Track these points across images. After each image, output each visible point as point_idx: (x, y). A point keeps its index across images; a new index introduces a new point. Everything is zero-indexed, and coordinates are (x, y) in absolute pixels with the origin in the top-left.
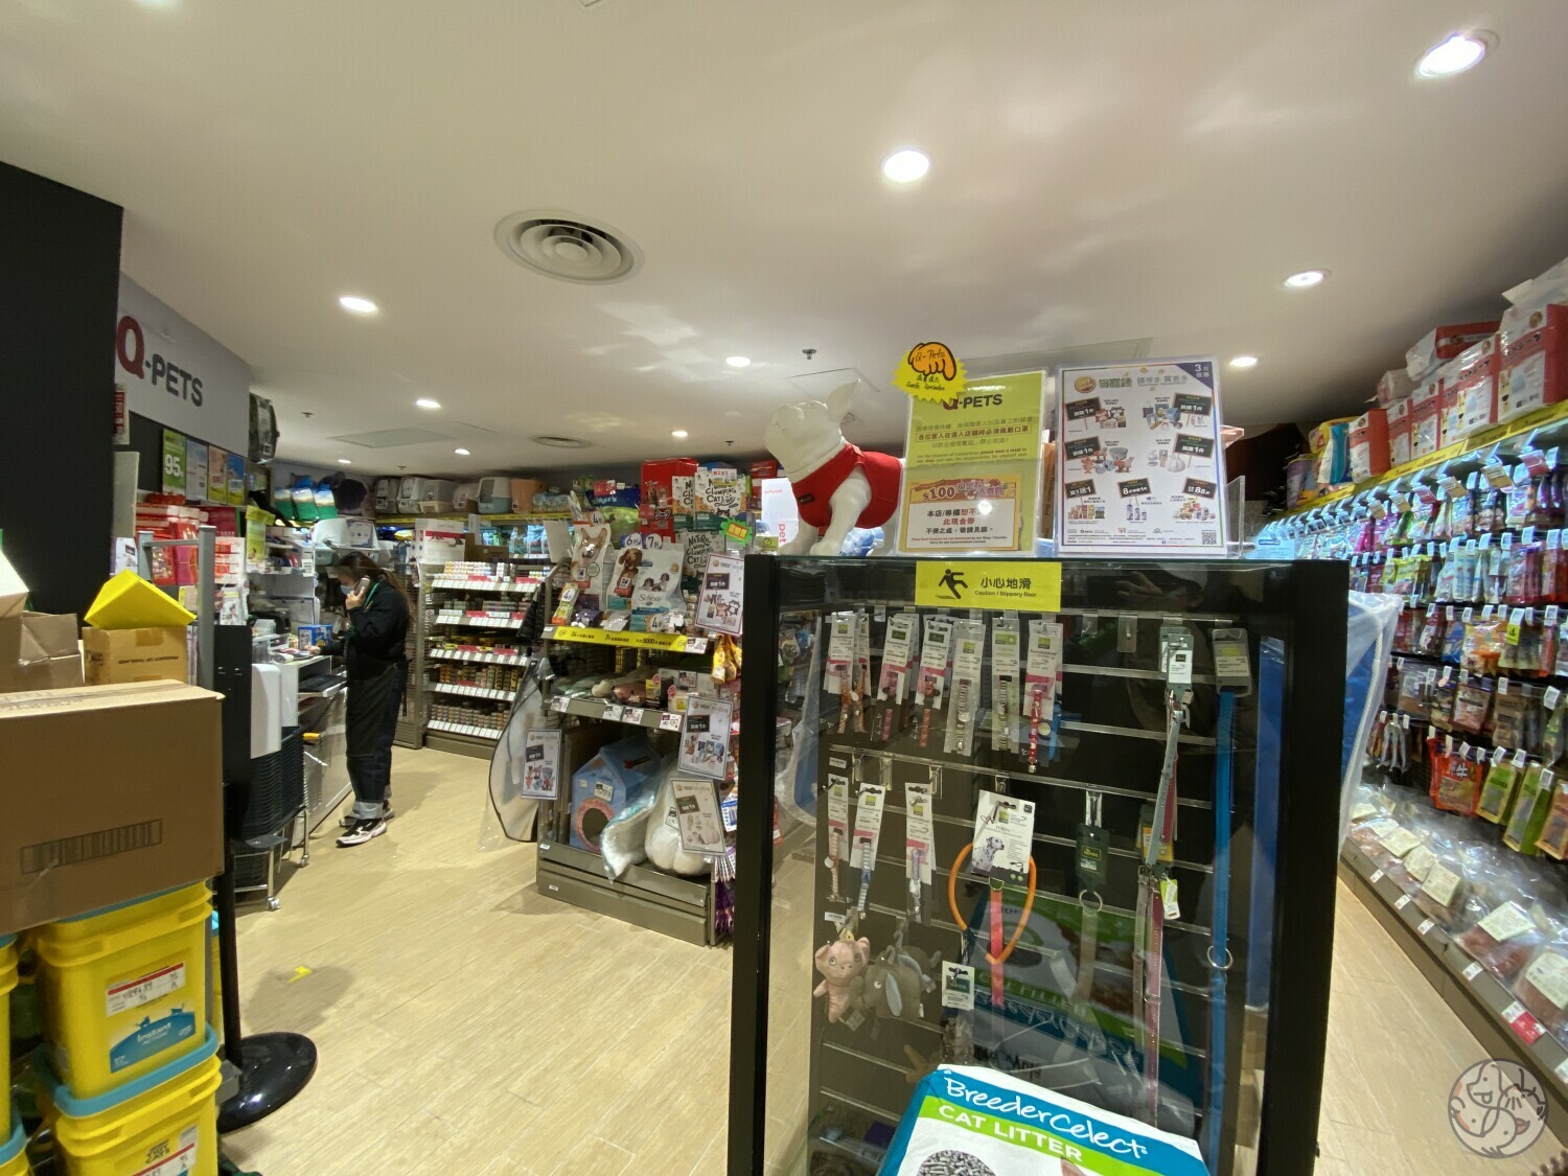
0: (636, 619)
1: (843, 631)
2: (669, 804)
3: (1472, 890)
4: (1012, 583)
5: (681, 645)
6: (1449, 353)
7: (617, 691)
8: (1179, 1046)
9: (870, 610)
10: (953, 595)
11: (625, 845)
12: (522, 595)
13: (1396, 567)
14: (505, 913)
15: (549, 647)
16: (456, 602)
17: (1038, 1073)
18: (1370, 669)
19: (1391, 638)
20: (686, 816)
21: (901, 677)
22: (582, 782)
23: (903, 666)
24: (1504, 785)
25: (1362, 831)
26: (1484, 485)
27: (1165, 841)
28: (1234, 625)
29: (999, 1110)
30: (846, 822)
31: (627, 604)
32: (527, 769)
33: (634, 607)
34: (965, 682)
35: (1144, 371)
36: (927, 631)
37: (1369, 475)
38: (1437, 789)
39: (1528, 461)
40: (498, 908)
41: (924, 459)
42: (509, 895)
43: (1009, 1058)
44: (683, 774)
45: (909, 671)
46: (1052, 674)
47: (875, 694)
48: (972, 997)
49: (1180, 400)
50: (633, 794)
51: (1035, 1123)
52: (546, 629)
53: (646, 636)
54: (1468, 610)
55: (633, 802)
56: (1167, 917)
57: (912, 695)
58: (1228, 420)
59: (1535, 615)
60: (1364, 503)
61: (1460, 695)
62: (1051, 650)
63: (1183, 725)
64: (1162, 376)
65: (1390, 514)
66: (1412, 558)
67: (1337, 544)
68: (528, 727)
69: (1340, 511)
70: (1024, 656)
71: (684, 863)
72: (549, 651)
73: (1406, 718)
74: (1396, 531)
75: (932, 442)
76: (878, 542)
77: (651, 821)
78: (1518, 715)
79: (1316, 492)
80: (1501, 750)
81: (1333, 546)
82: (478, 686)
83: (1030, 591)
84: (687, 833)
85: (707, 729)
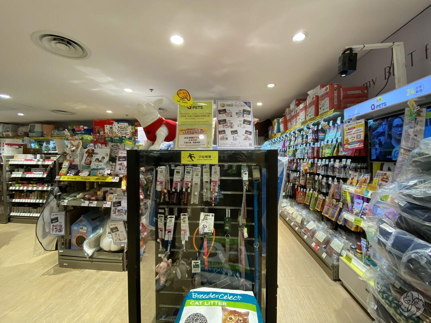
0: (93, 172)
1: (161, 172)
2: (108, 230)
3: (304, 219)
4: (206, 157)
5: (110, 179)
6: (298, 105)
7: (86, 196)
8: (248, 268)
9: (170, 166)
10: (191, 160)
11: (93, 246)
12: (48, 165)
13: (289, 151)
14: (46, 276)
15: (58, 183)
16: (20, 169)
17: (216, 285)
18: (283, 174)
19: (287, 167)
20: (114, 233)
21: (179, 184)
22: (75, 228)
23: (179, 181)
24: (309, 196)
25: (284, 209)
26: (304, 133)
27: (244, 218)
28: (257, 165)
29: (207, 298)
30: (163, 228)
31: (89, 167)
32: (52, 226)
33: (92, 168)
34: (196, 184)
35: (236, 103)
36: (186, 171)
37: (283, 131)
38: (297, 198)
39: (312, 128)
40: (44, 275)
41: (183, 122)
42: (48, 269)
43: (209, 283)
44: (113, 221)
45: (181, 182)
46: (217, 180)
47: (171, 189)
48: (200, 269)
49: (244, 111)
50: (95, 229)
51: (215, 299)
52: (57, 177)
53: (97, 177)
54: (302, 160)
55: (95, 231)
56: (245, 237)
57: (182, 189)
58: (255, 117)
59: (313, 161)
60: (283, 137)
61: (301, 178)
62: (217, 174)
63: (247, 190)
64: (240, 105)
65: (288, 140)
66: (292, 149)
67: (278, 147)
68: (51, 212)
69: (278, 139)
70: (211, 176)
71: (114, 248)
72: (58, 185)
73: (291, 184)
74: (289, 143)
75: (185, 118)
76: (172, 146)
77: (101, 237)
78: (311, 182)
79: (274, 135)
80: (308, 189)
81: (277, 147)
82: (31, 199)
83: (211, 159)
84: (115, 239)
85: (120, 205)
